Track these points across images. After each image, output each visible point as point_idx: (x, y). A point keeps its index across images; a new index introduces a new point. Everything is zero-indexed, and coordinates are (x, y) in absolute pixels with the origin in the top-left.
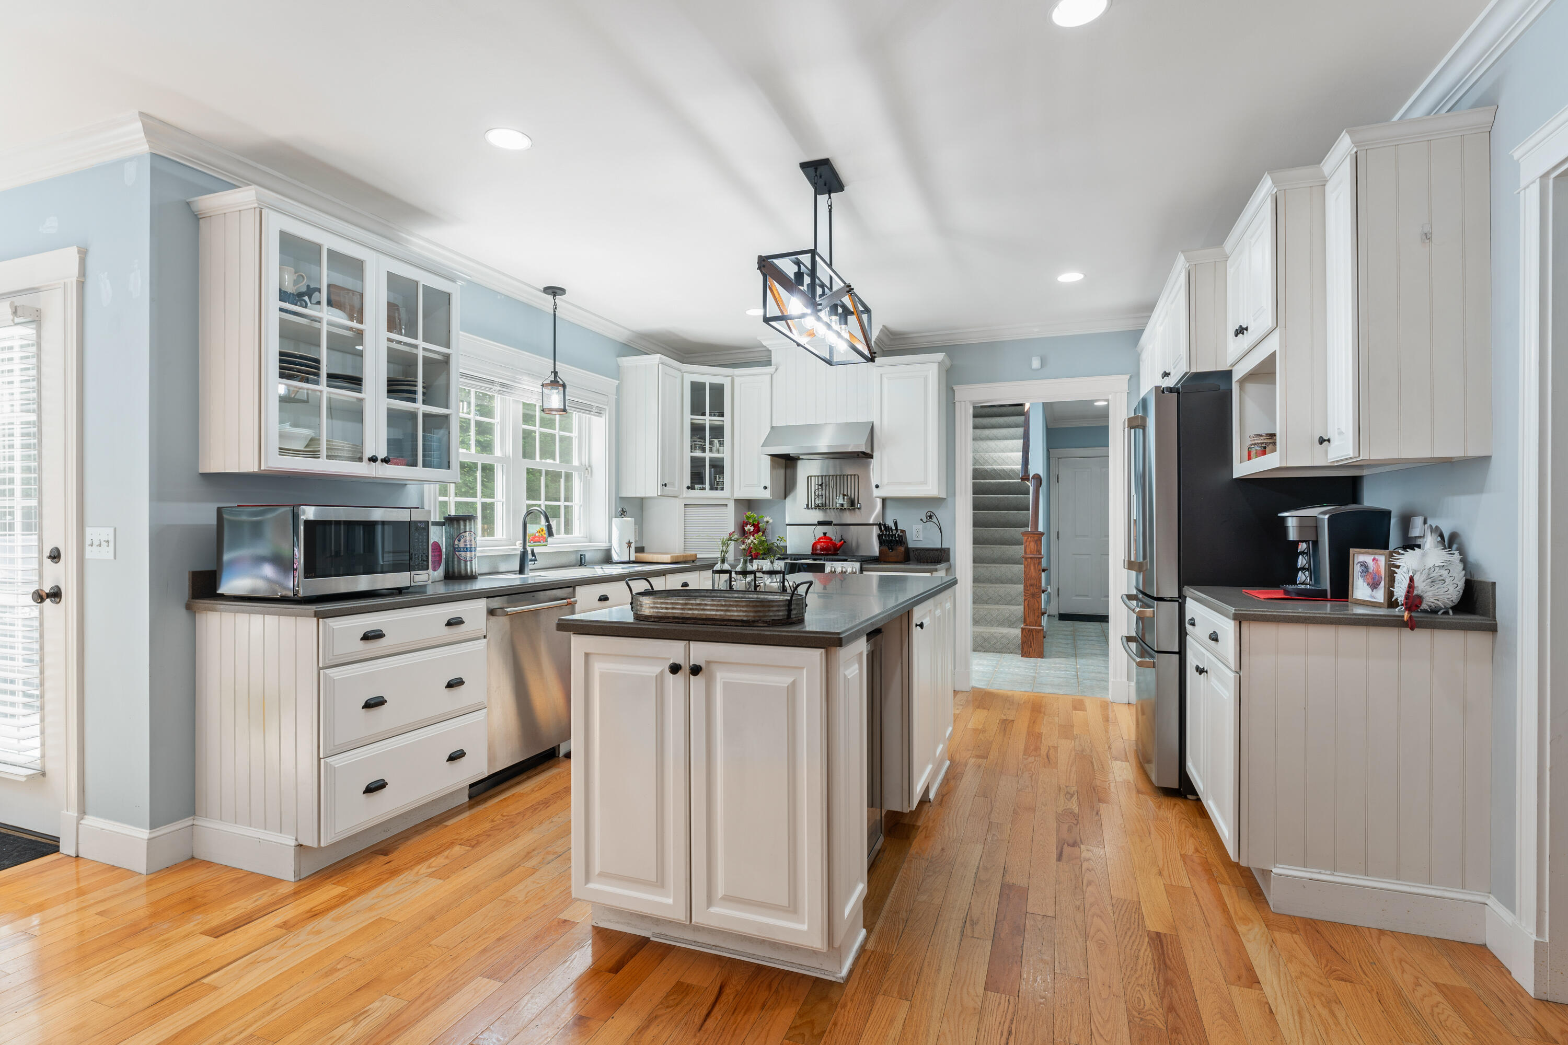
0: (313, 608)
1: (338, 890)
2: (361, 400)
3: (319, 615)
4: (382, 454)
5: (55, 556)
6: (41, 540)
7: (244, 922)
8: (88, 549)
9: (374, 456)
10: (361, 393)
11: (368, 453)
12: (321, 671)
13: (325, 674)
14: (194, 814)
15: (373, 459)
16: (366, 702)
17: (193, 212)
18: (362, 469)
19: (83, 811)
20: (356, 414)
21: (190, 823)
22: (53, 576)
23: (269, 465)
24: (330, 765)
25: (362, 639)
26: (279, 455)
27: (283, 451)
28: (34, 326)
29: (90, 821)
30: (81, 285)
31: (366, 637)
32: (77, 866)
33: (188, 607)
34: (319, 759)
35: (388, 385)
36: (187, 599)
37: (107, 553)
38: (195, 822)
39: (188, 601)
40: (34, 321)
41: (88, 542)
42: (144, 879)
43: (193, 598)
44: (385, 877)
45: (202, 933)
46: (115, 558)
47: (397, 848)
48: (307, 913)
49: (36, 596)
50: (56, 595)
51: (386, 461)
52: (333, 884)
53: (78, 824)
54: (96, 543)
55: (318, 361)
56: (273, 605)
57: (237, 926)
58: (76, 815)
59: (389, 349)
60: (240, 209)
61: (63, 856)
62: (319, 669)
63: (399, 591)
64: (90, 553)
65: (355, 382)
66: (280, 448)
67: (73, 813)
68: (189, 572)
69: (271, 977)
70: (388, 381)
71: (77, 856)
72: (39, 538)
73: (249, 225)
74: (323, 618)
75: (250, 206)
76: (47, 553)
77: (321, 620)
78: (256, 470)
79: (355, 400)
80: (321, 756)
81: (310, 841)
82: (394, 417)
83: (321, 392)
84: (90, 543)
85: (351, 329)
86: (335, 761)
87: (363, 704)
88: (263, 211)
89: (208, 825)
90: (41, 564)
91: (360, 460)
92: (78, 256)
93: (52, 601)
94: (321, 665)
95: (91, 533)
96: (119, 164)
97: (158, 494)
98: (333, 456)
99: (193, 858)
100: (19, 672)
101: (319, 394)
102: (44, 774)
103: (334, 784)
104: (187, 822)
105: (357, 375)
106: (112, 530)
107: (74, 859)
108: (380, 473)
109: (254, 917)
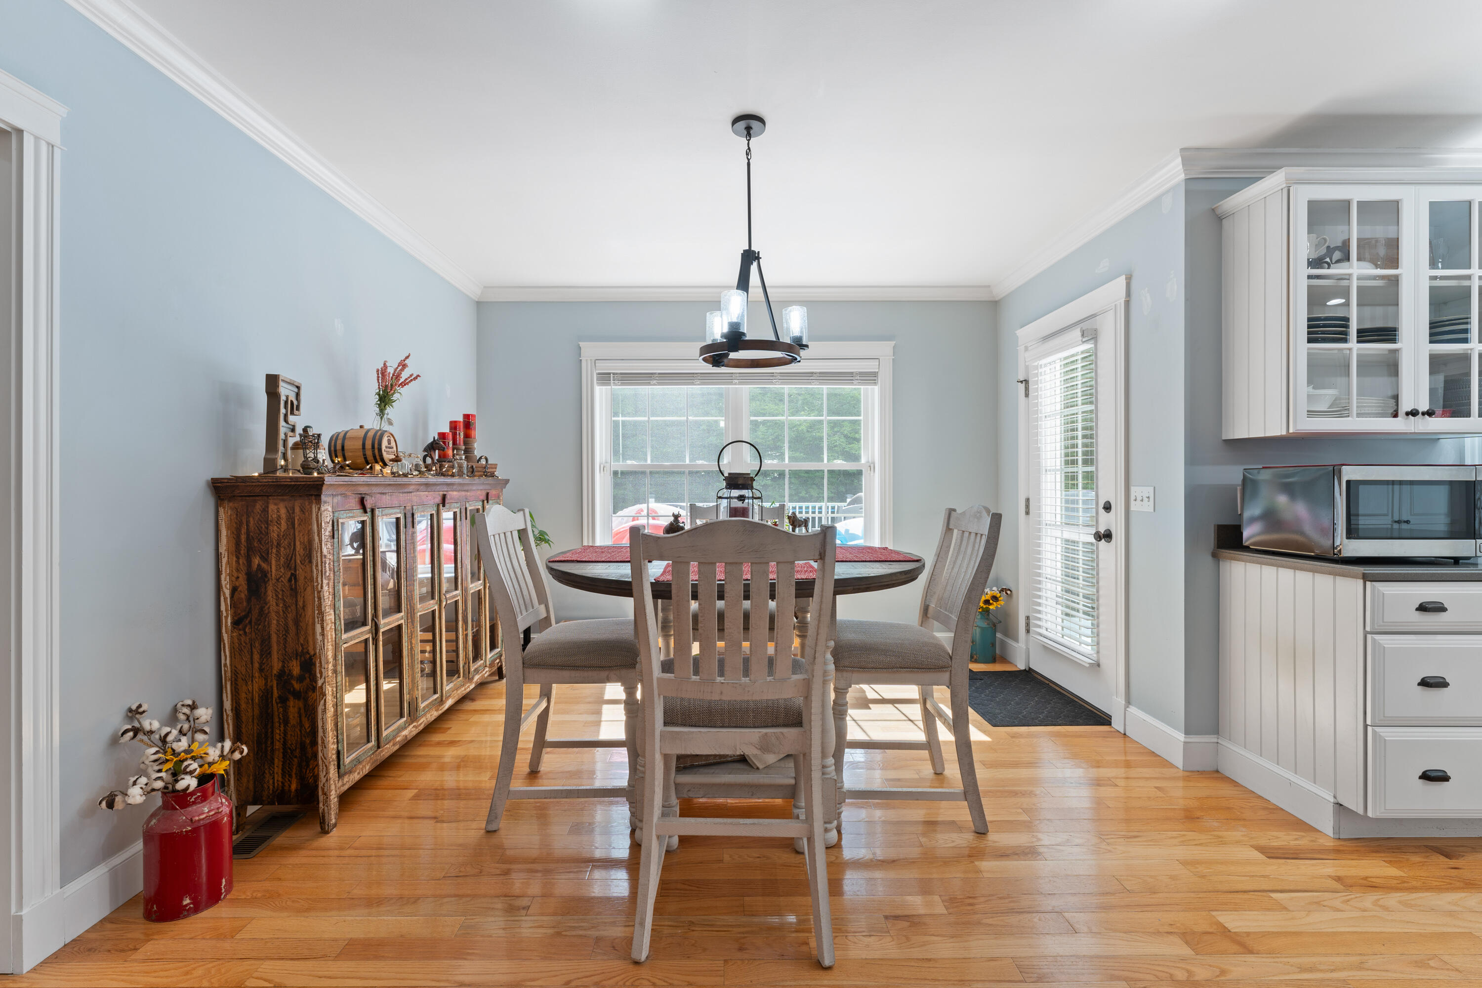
0: (1360, 570)
1: (1393, 871)
2: (1396, 351)
3: (1366, 578)
4: (1424, 406)
5: (1108, 507)
6: (1097, 496)
7: (1291, 856)
8: (1132, 503)
9: (1414, 409)
10: (1395, 343)
11: (1406, 405)
12: (1369, 637)
13: (1374, 640)
14: (1218, 733)
15: (1413, 413)
16: (1423, 680)
17: (1217, 215)
18: (1399, 425)
19: (1128, 702)
20: (1392, 367)
21: (1215, 740)
22: (1106, 521)
23: (1298, 428)
24: (1380, 735)
25: (1417, 609)
26: (1308, 417)
27: (1311, 413)
28: (1092, 342)
29: (1132, 710)
30: (1127, 303)
31: (1423, 608)
32: (1125, 742)
33: (1215, 555)
34: (1366, 726)
35: (1430, 328)
36: (1213, 547)
37: (1148, 507)
38: (1219, 741)
39: (1214, 550)
40: (1093, 338)
41: (1132, 498)
42: (1181, 774)
43: (1218, 548)
44: (1458, 884)
45: (1252, 846)
46: (1154, 510)
47: (1463, 856)
48: (1362, 879)
49: (1096, 536)
50: (1107, 536)
51: (1430, 413)
52: (1384, 861)
53: (1125, 710)
54: (1139, 498)
55: (1347, 319)
56: (1308, 562)
57: (1287, 856)
58: (1124, 702)
59: (1432, 289)
60: (1264, 196)
61: (1114, 730)
62: (1366, 634)
63: (1456, 561)
64: (1134, 506)
65: (1388, 334)
66: (1308, 411)
67: (1121, 700)
68: (1215, 525)
69: (1348, 930)
70: (1430, 324)
71: (1125, 734)
72: (1096, 494)
73: (1277, 208)
74: (1371, 581)
75: (1276, 190)
76: (1101, 505)
77: (1368, 583)
78: (1284, 433)
79: (1387, 352)
80: (1369, 722)
81: (1354, 804)
82: (1436, 363)
83: (1350, 349)
84: (1134, 498)
85: (1383, 277)
86: (1387, 733)
87: (1419, 681)
88: (1291, 189)
89: (1231, 747)
90: (1097, 513)
91: (1395, 415)
92: (1125, 282)
93: (1105, 540)
94: (1368, 629)
95: (1135, 491)
96: (1158, 200)
97: (1192, 459)
98: (1362, 413)
99: (1217, 771)
100: (1082, 588)
101: (1348, 352)
102: (1099, 665)
103: (1385, 757)
104: (1212, 739)
105: (1390, 325)
106: (1152, 488)
107: (1123, 736)
108: (1421, 428)
109: (1302, 856)
